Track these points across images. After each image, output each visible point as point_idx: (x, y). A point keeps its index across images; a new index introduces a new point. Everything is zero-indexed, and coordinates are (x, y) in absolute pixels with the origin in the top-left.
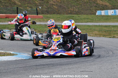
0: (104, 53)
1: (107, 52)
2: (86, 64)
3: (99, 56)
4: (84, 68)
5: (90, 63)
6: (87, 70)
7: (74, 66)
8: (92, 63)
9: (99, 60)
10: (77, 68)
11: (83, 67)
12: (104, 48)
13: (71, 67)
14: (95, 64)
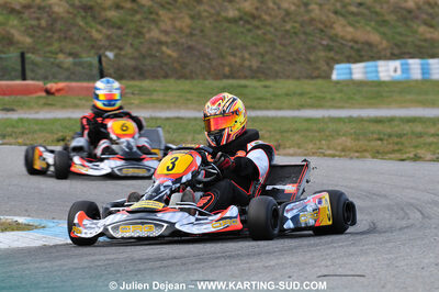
0: (387, 216)
2: (329, 252)
4: (327, 266)
6: (340, 271)
7: (283, 261)
10: (296, 265)
13: (272, 263)
14: (366, 253)
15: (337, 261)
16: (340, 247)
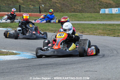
0: (108, 52)
1: (112, 52)
2: (90, 63)
3: (104, 56)
4: (88, 68)
5: (94, 63)
6: (91, 70)
7: (77, 66)
8: (97, 63)
9: (103, 59)
11: (87, 67)
12: (108, 47)
13: (75, 67)
14: (99, 64)
15: (91, 66)
16: (93, 62)
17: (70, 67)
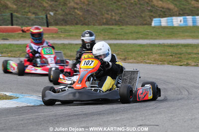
0: (172, 93)
1: (179, 92)
2: (145, 112)
3: (165, 100)
4: (142, 120)
5: (152, 111)
6: (148, 123)
7: (123, 117)
8: (155, 111)
9: (164, 104)
10: (129, 119)
11: (141, 118)
12: (172, 83)
13: (118, 118)
14: (161, 113)
15: (147, 117)
16: (149, 109)
17: (111, 118)
